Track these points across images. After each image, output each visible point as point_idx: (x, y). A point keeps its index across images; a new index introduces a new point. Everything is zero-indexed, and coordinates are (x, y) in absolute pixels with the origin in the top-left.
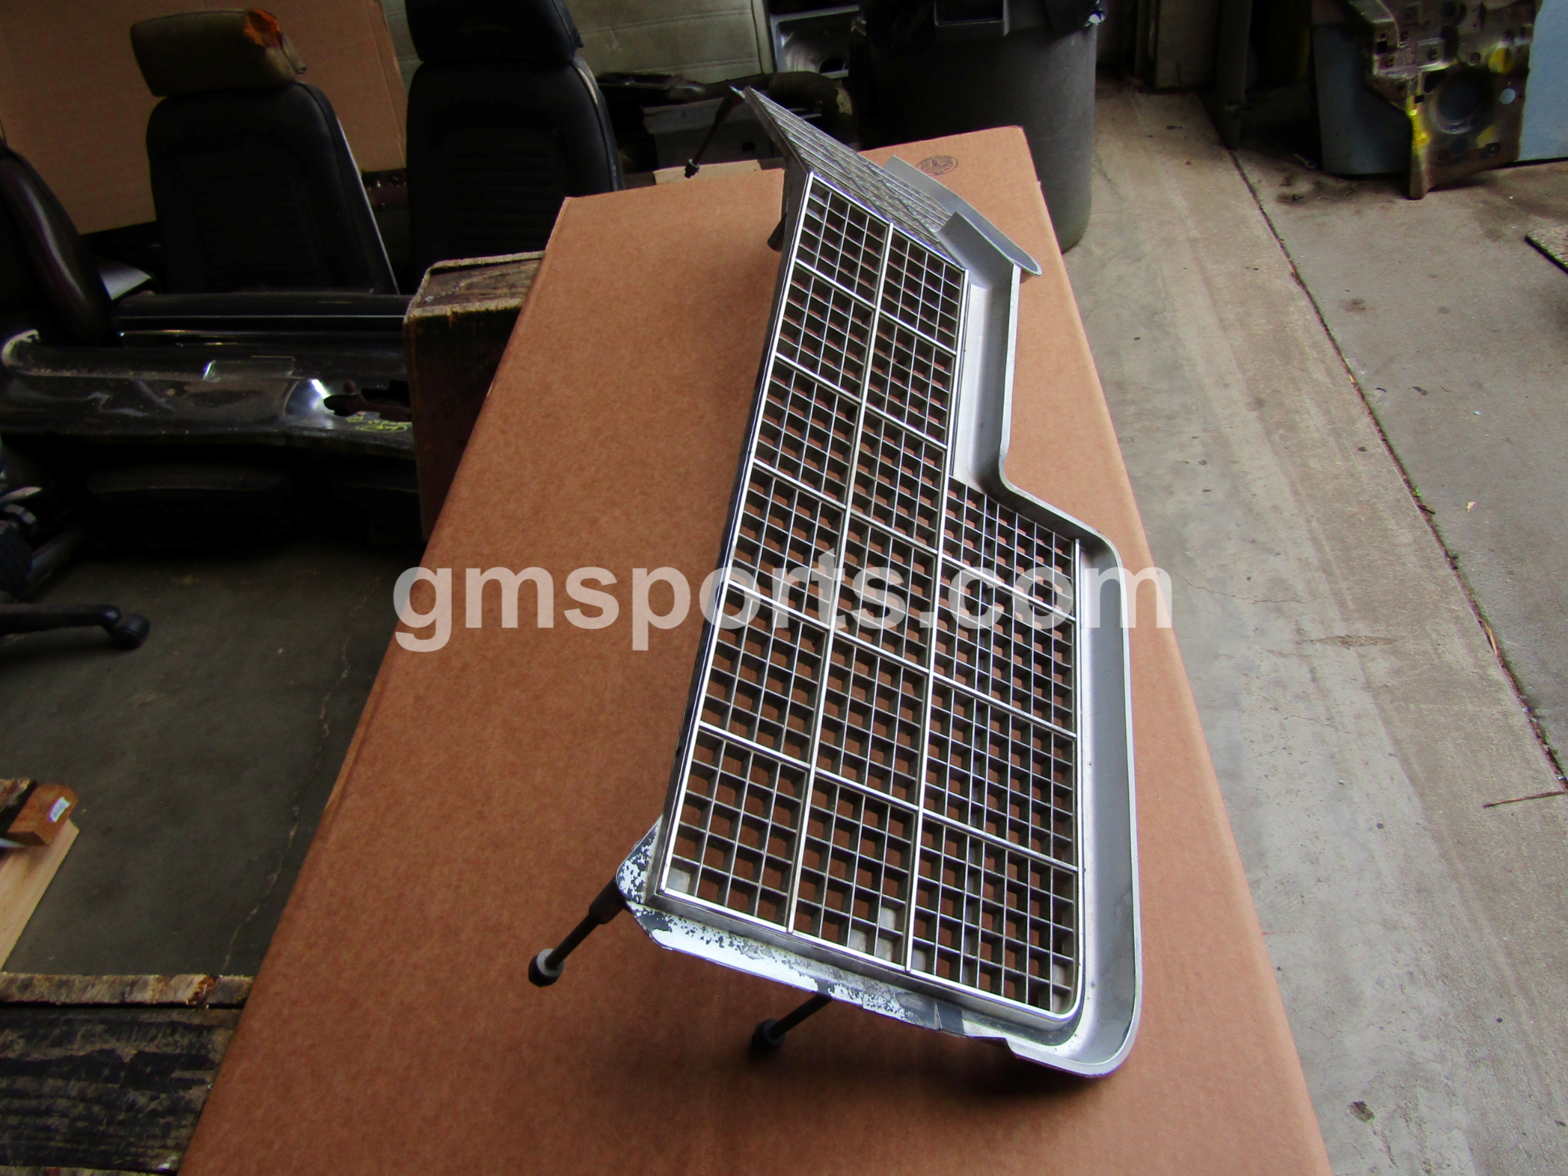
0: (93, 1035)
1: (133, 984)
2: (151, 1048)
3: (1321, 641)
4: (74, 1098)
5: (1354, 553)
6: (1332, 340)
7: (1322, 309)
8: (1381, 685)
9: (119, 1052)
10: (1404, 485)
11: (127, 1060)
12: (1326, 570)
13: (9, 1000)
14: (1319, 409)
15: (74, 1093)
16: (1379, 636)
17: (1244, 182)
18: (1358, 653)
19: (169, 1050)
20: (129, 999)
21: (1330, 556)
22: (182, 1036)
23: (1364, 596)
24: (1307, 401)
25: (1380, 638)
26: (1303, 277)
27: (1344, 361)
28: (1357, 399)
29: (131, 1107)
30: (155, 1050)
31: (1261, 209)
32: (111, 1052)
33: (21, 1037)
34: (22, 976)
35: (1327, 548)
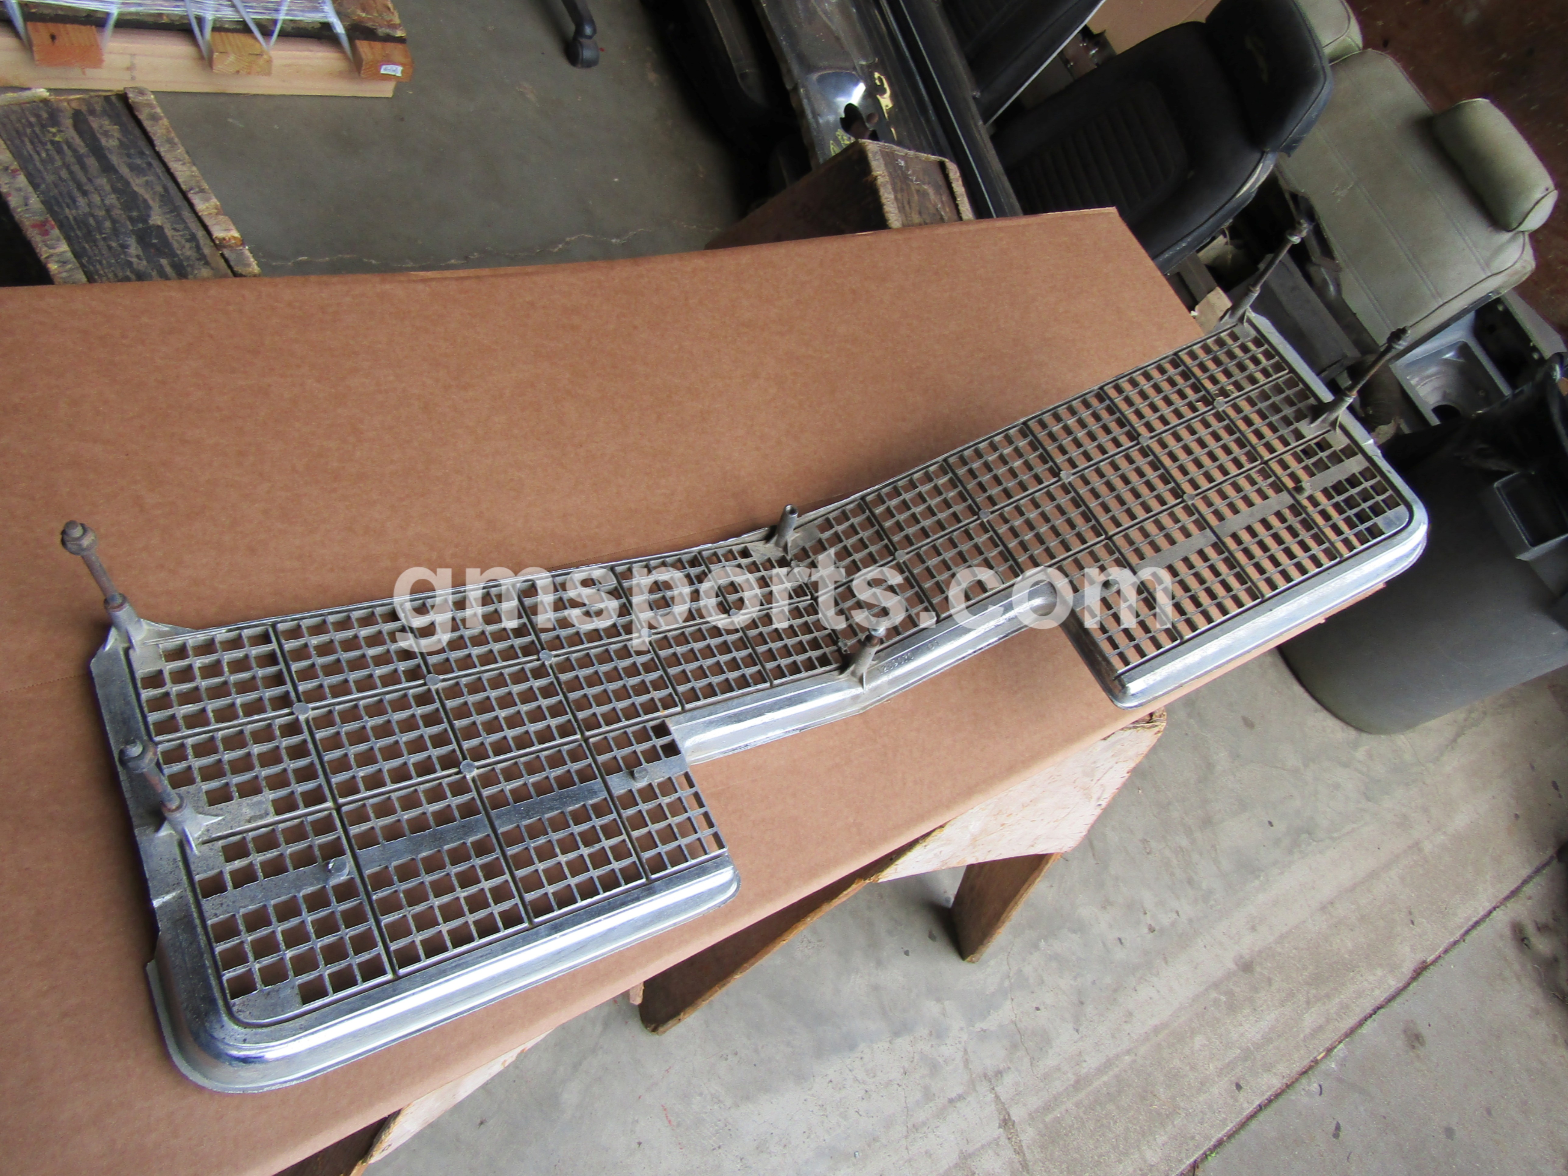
0: (152, 189)
1: (202, 191)
2: (169, 232)
3: (997, 1097)
4: (105, 205)
5: (1110, 1107)
6: (1360, 1024)
7: (1395, 1004)
8: (973, 1169)
9: (152, 213)
10: (1213, 1141)
11: (151, 222)
12: (1078, 1084)
13: (137, 113)
14: (1267, 1030)
15: (107, 202)
16: (1027, 1155)
17: (1520, 881)
18: (999, 1138)
19: (175, 245)
20: (190, 195)
21: (1096, 1084)
22: (191, 248)
23: (1065, 1128)
24: (1273, 1016)
25: (1024, 1155)
26: (1426, 974)
27: (1340, 1042)
28: (1297, 1067)
29: (124, 247)
30: (170, 237)
31: (1494, 909)
32: (148, 207)
33: (118, 139)
34: (158, 110)
35: (1105, 1078)
